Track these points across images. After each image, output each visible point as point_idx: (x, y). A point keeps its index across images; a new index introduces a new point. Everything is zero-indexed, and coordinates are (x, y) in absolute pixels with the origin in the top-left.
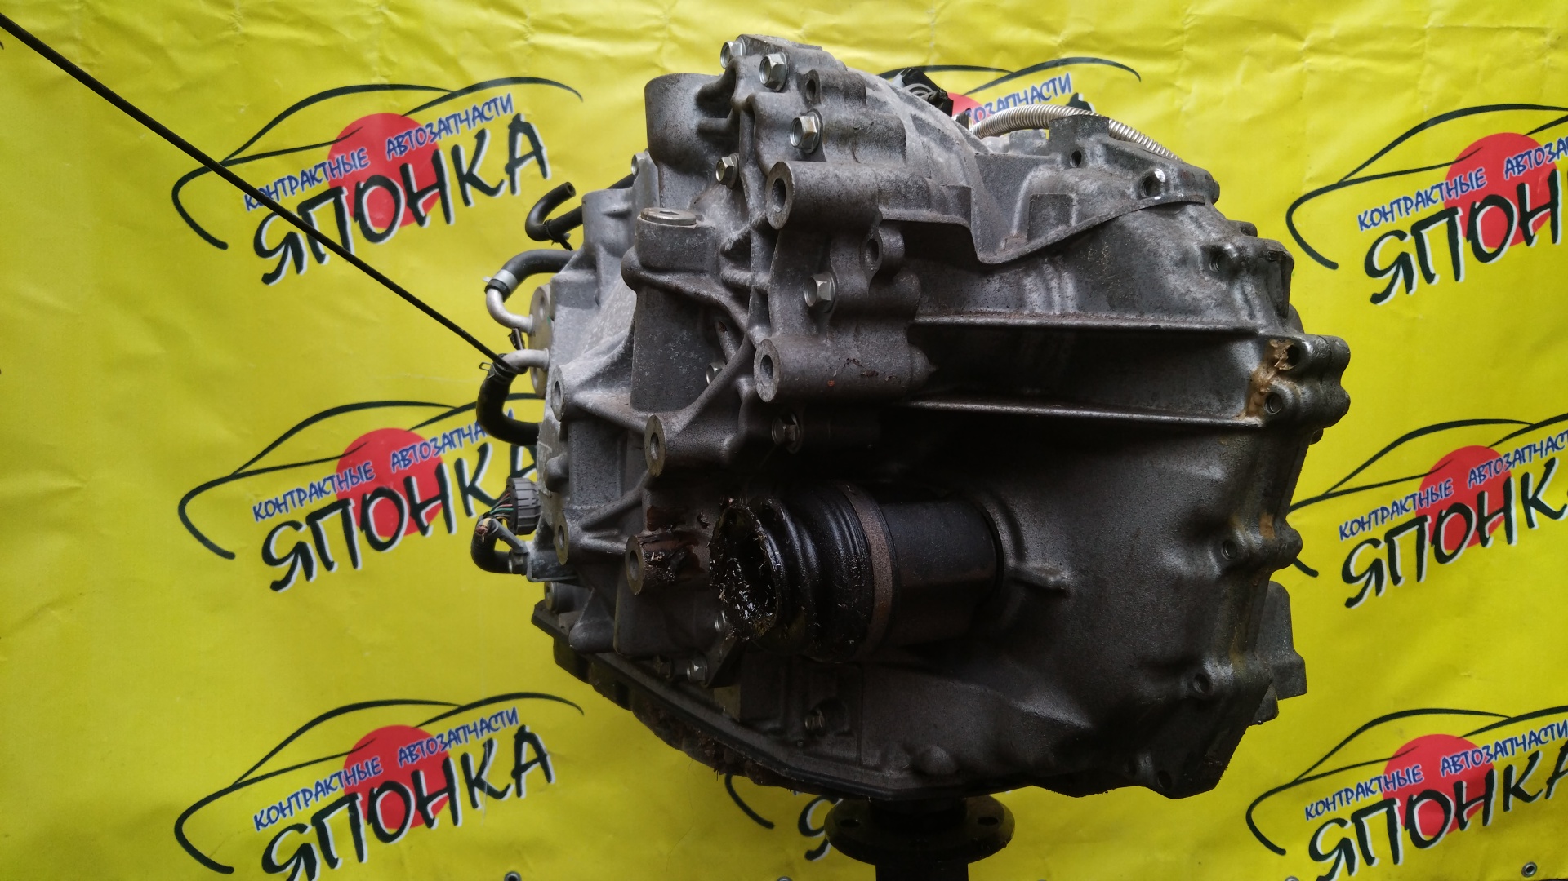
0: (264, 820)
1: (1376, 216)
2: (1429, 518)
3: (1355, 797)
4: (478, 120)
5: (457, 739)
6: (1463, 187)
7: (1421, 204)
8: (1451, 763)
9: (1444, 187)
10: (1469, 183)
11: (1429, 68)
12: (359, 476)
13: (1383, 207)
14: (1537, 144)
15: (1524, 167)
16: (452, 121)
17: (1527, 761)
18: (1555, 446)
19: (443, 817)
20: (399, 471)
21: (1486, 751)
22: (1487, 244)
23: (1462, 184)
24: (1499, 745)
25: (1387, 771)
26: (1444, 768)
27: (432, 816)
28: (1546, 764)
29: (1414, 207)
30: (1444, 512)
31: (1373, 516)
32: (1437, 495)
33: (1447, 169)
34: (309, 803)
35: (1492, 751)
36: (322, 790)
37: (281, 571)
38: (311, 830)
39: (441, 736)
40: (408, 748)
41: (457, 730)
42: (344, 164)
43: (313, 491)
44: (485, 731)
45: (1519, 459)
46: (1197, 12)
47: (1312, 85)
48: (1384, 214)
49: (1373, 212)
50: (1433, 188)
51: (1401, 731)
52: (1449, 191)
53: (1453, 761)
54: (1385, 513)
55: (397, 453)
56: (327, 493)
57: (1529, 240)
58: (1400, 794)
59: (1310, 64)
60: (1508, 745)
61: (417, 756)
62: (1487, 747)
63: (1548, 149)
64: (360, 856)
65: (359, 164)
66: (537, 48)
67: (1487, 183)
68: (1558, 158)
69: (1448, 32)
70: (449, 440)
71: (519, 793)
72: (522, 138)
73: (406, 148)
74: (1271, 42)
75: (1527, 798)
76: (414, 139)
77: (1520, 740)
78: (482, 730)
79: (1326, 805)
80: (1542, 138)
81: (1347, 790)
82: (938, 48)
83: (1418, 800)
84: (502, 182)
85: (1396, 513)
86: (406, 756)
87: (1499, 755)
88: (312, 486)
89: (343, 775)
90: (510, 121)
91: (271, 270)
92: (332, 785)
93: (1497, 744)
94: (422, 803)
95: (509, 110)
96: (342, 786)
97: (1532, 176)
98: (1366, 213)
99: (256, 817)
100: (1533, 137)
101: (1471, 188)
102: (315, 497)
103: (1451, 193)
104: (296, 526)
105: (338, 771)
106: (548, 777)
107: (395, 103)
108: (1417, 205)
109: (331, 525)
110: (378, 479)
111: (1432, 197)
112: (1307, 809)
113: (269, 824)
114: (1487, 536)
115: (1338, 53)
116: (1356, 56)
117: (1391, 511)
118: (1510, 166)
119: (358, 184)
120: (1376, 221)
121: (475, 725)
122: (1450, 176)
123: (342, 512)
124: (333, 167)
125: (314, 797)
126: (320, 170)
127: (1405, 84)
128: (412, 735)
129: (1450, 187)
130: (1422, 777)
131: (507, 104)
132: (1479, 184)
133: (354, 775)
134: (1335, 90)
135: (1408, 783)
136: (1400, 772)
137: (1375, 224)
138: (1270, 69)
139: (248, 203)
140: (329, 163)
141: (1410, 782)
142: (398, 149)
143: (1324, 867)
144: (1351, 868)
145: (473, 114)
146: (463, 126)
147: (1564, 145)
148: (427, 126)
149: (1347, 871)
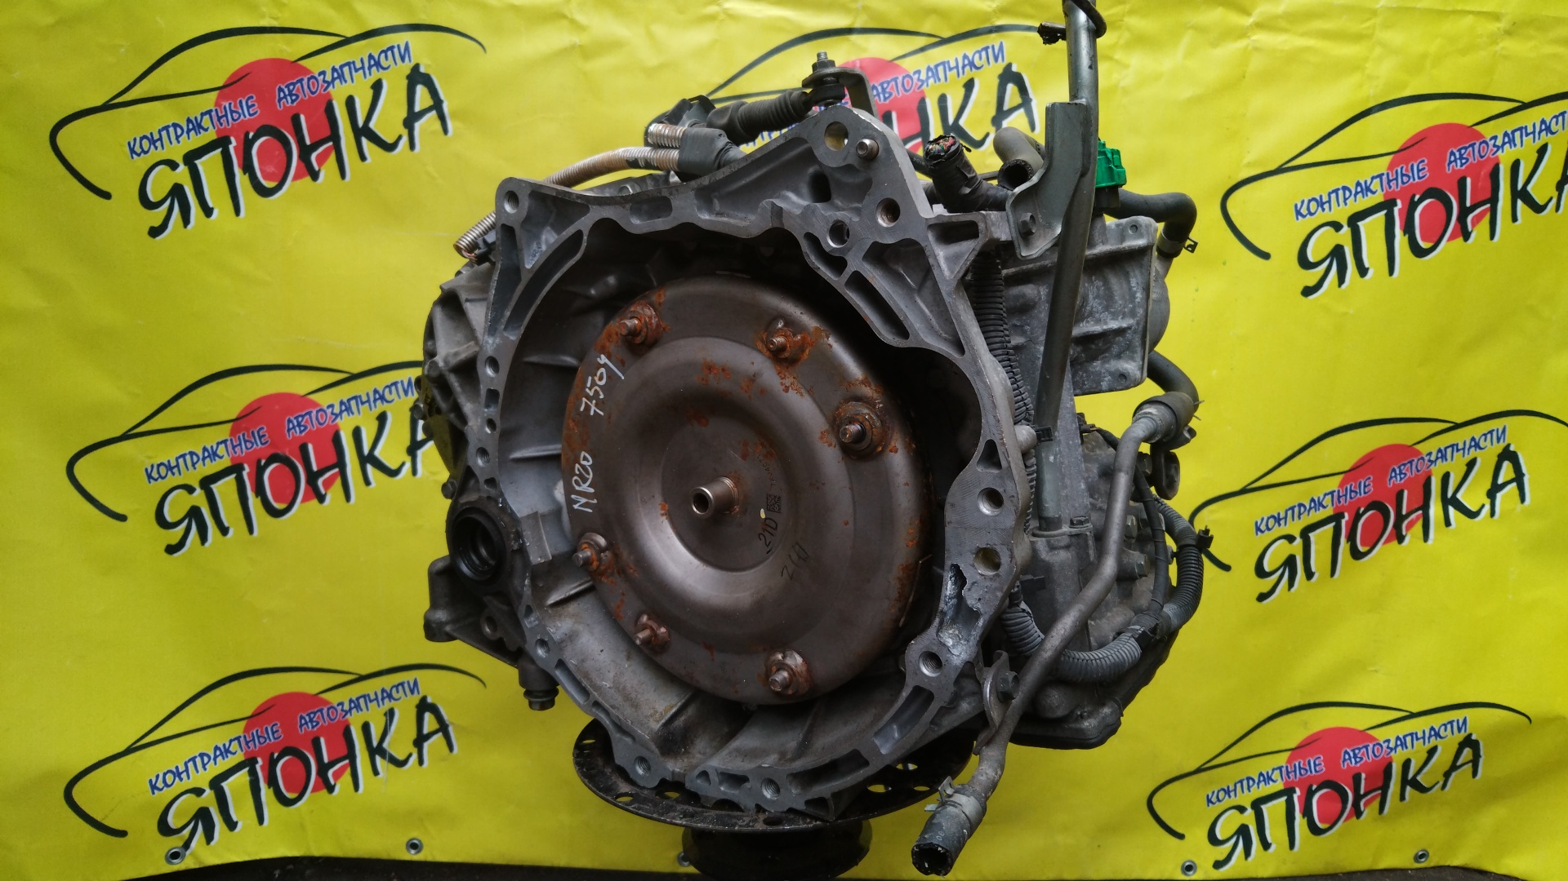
0: (160, 784)
1: (1313, 206)
2: (1346, 515)
3: (1256, 785)
4: (374, 69)
5: (358, 707)
6: (1404, 178)
7: (1360, 195)
8: (1352, 756)
9: (1384, 177)
10: (1411, 174)
11: (1378, 50)
12: (253, 440)
13: (1321, 197)
14: (1483, 137)
15: (1467, 160)
16: (346, 69)
17: (1425, 755)
18: (1477, 446)
19: (344, 784)
20: (294, 437)
21: (1386, 744)
22: (1423, 239)
23: (1403, 175)
24: (1400, 739)
25: (1289, 761)
26: (1345, 760)
27: (332, 782)
28: (1443, 758)
29: (1353, 197)
30: (1362, 509)
31: (1290, 513)
32: (1356, 492)
33: (1388, 159)
34: (207, 767)
35: (1392, 745)
36: (221, 754)
37: (175, 535)
38: (209, 794)
39: (341, 704)
40: (309, 715)
41: (358, 699)
42: (232, 112)
43: (206, 454)
44: (386, 700)
45: (1442, 457)
47: (1256, 64)
48: (1320, 204)
49: (1310, 201)
50: (1373, 178)
51: (1306, 723)
52: (1389, 181)
53: (1354, 754)
54: (1302, 509)
55: (292, 418)
56: (221, 457)
57: (1466, 236)
58: (1300, 784)
59: (1255, 41)
60: (1409, 739)
61: (318, 723)
62: (1388, 741)
63: (1493, 141)
64: (261, 819)
65: (248, 112)
67: (1428, 175)
68: (1503, 152)
69: (1399, 14)
70: (346, 407)
71: (421, 762)
72: (421, 91)
73: (297, 97)
74: (1218, 15)
75: (1423, 790)
76: (305, 87)
77: (1420, 735)
78: (383, 699)
80: (1487, 130)
81: (1249, 779)
82: (865, 9)
83: (1317, 790)
84: (400, 137)
85: (1313, 510)
86: (306, 723)
87: (1399, 748)
88: (205, 449)
89: (242, 739)
90: (408, 72)
91: (157, 223)
92: (231, 749)
93: (1398, 738)
94: (323, 769)
95: (407, 59)
96: (242, 751)
97: (1474, 170)
98: (1303, 202)
100: (1479, 128)
101: (1411, 180)
102: (207, 461)
103: (1391, 184)
104: (190, 489)
105: (237, 735)
106: (450, 747)
107: (284, 47)
108: (1355, 196)
109: (225, 490)
110: (273, 445)
111: (1372, 187)
112: (1208, 796)
113: (165, 788)
114: (1404, 533)
115: (1286, 31)
116: (1303, 35)
117: (1308, 507)
118: (1453, 158)
119: (247, 134)
120: (1312, 211)
121: (376, 694)
122: (1391, 166)
123: (236, 477)
124: (220, 115)
125: (212, 761)
126: (207, 117)
127: (1355, 66)
128: (313, 702)
129: (1391, 178)
130: (1322, 768)
131: (405, 53)
132: (1421, 175)
133: (254, 740)
134: (1279, 70)
135: (1309, 773)
136: (1302, 762)
138: (1215, 44)
139: (132, 151)
140: (216, 110)
141: (1311, 772)
142: (289, 98)
143: (1221, 852)
144: (1247, 852)
145: (369, 62)
146: (358, 75)
147: (1509, 138)
148: (320, 74)
149: (1243, 856)
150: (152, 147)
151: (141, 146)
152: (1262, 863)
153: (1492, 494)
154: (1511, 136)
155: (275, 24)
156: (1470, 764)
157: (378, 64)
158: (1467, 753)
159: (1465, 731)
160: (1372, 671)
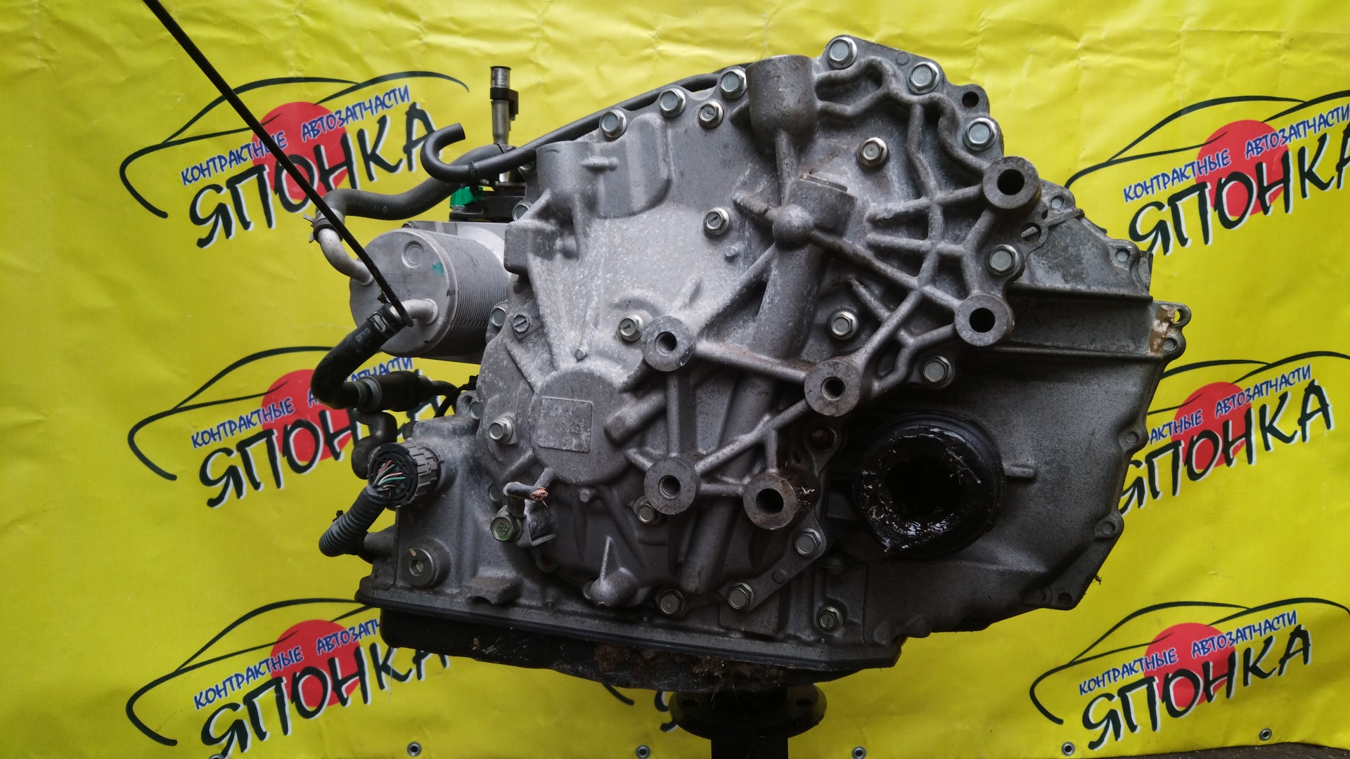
0: (203, 700)
1: (1139, 190)
2: (1182, 442)
3: (1121, 676)
4: (380, 108)
5: (366, 631)
6: (1212, 165)
7: (1177, 180)
8: (1200, 647)
9: (1196, 165)
10: (1217, 162)
11: (1183, 65)
12: (281, 410)
13: (1145, 182)
14: (1273, 130)
15: (1262, 149)
16: (357, 109)
17: (1263, 645)
18: (1287, 382)
19: (355, 697)
20: (314, 406)
21: (1229, 636)
22: (1231, 213)
23: (1210, 163)
24: (1240, 632)
25: (1148, 653)
26: (1194, 651)
27: (345, 696)
28: (1278, 646)
29: (1171, 182)
30: (1195, 438)
32: (1189, 423)
33: (1198, 150)
34: (241, 685)
35: (1234, 636)
36: (253, 674)
37: (215, 491)
38: (243, 708)
39: (353, 629)
40: (325, 639)
41: (366, 624)
43: (242, 422)
45: (1258, 393)
46: (989, 17)
47: (1085, 79)
48: (1145, 188)
49: (1136, 186)
50: (1186, 166)
51: (1160, 621)
52: (1200, 168)
53: (1202, 645)
56: (254, 425)
57: (1266, 210)
58: (1158, 673)
59: (1084, 61)
60: (1247, 631)
61: (333, 646)
62: (1230, 633)
63: (1282, 133)
64: (285, 731)
66: (430, 47)
67: (1231, 162)
68: (1290, 141)
69: (1198, 35)
71: (419, 676)
72: (417, 123)
73: (318, 131)
74: (1052, 42)
75: (1262, 675)
76: (325, 124)
77: (1257, 627)
79: (1097, 682)
80: (1276, 125)
81: (1114, 670)
82: (770, 46)
83: (1173, 677)
85: (1155, 439)
86: (323, 646)
87: (1240, 640)
88: (241, 418)
89: (270, 662)
90: (407, 109)
91: (204, 235)
92: (261, 670)
93: (1238, 631)
94: (337, 685)
95: (406, 99)
96: (270, 671)
97: (1268, 157)
98: (1130, 187)
99: (196, 697)
100: (1269, 123)
101: (1218, 166)
102: (243, 427)
103: (1201, 170)
104: (228, 452)
105: (265, 659)
106: (444, 663)
107: (309, 93)
108: (1173, 180)
109: (258, 451)
110: (297, 413)
111: (1186, 174)
112: (1081, 686)
113: (207, 704)
114: (1231, 457)
115: (1108, 52)
116: (1125, 54)
118: (1250, 148)
120: (1139, 194)
122: (1200, 156)
123: (267, 441)
124: (256, 148)
125: (245, 680)
126: (246, 150)
127: (1165, 78)
128: (328, 628)
129: (1201, 166)
130: (1176, 658)
131: (405, 94)
132: (1225, 162)
133: (279, 662)
134: (1103, 84)
135: (1165, 663)
136: (1159, 654)
137: (1138, 197)
138: (1051, 66)
139: (185, 179)
140: (253, 144)
141: (1167, 663)
142: (311, 133)
143: (1095, 734)
144: (1117, 735)
145: (376, 102)
146: (367, 113)
147: (1295, 131)
148: (337, 113)
149: (1114, 737)
150: (201, 175)
151: (192, 175)
152: (1130, 743)
153: (1302, 421)
154: (1296, 129)
155: (300, 75)
156: (1302, 652)
157: (383, 104)
158: (1298, 642)
159: (1295, 623)
160: (1213, 574)
